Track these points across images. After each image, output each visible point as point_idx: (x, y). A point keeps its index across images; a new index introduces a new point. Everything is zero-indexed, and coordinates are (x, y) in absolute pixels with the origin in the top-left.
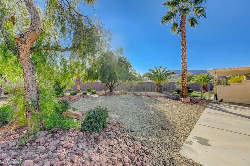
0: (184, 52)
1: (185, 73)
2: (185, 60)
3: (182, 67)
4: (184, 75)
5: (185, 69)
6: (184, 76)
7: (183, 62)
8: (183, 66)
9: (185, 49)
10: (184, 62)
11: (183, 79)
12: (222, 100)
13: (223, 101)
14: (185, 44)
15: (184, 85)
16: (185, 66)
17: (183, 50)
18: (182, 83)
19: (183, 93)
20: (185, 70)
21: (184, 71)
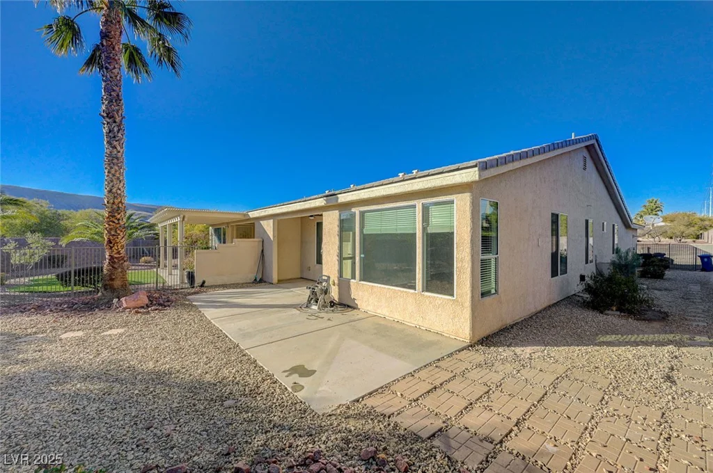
0: (115, 143)
1: (122, 214)
2: (122, 170)
3: (110, 191)
4: (116, 221)
5: (121, 202)
6: (119, 223)
7: (114, 175)
8: (114, 190)
9: (120, 135)
10: (118, 178)
11: (113, 233)
12: (204, 282)
13: (206, 284)
14: (121, 121)
15: (119, 253)
16: (119, 192)
17: (114, 137)
18: (111, 248)
19: (112, 280)
20: (120, 205)
21: (119, 207)
